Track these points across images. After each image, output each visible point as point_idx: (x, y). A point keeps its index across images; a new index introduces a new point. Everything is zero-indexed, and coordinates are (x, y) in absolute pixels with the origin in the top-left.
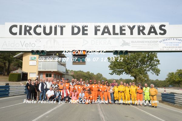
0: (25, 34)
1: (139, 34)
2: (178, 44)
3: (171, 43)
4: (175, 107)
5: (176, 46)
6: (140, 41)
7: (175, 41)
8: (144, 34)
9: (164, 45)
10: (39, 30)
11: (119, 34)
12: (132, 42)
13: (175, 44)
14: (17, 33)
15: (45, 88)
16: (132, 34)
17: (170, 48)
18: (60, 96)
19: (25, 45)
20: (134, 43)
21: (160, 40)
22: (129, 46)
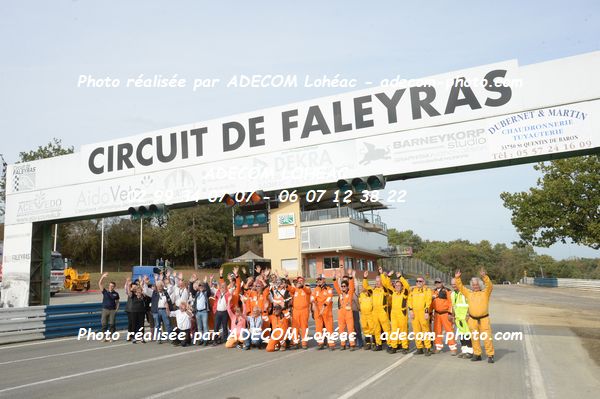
0: (120, 167)
1: (417, 115)
2: (558, 128)
3: (533, 128)
5: (553, 137)
6: (422, 140)
7: (548, 118)
8: (433, 113)
9: (509, 139)
11: (354, 126)
12: (397, 145)
13: (548, 130)
14: (103, 167)
16: (392, 118)
17: (530, 148)
19: (121, 195)
20: (401, 149)
21: (491, 123)
22: (387, 158)
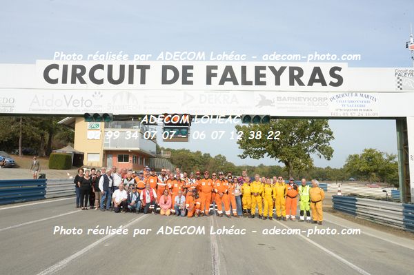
0: (73, 82)
1: (292, 83)
2: (363, 104)
3: (352, 102)
4: (356, 221)
5: (361, 108)
6: (294, 98)
7: (359, 98)
8: (301, 84)
10: (99, 74)
11: (254, 83)
13: (359, 104)
14: (57, 79)
16: (278, 83)
17: (349, 112)
18: (139, 202)
19: (73, 103)
20: (281, 102)
21: (331, 95)
22: (272, 106)
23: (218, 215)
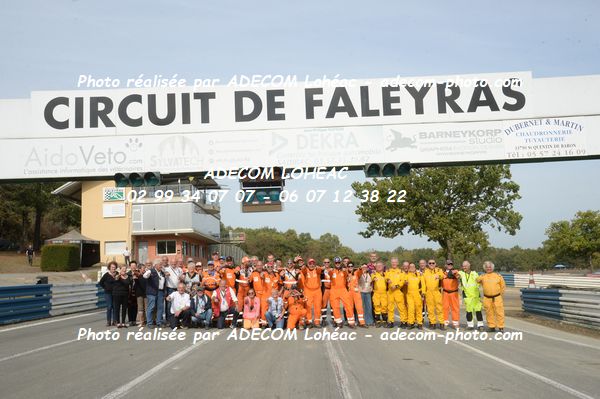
0: (94, 124)
1: (442, 110)
2: (560, 136)
3: (541, 133)
4: (561, 328)
5: (556, 143)
6: (446, 133)
7: (553, 127)
8: (457, 109)
9: (521, 141)
10: (136, 110)
11: (381, 112)
12: (423, 135)
13: (554, 136)
14: (68, 121)
15: (161, 287)
16: (419, 110)
17: (538, 150)
18: (210, 310)
19: (96, 158)
20: (427, 140)
21: (507, 125)
22: (412, 147)
23: (336, 325)
